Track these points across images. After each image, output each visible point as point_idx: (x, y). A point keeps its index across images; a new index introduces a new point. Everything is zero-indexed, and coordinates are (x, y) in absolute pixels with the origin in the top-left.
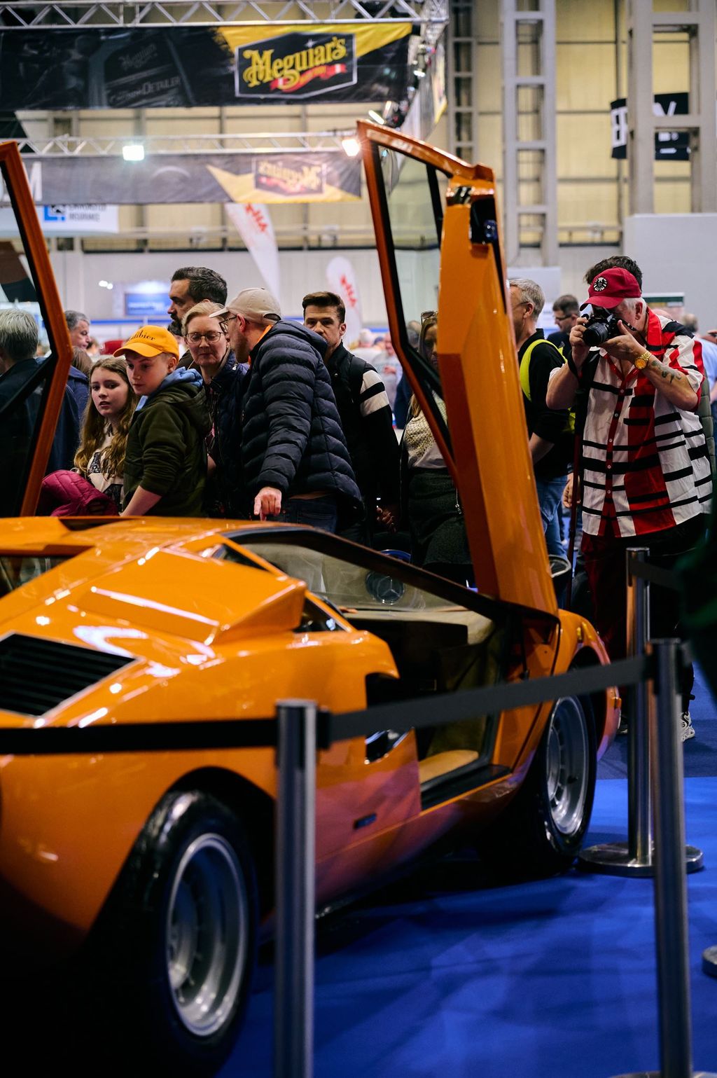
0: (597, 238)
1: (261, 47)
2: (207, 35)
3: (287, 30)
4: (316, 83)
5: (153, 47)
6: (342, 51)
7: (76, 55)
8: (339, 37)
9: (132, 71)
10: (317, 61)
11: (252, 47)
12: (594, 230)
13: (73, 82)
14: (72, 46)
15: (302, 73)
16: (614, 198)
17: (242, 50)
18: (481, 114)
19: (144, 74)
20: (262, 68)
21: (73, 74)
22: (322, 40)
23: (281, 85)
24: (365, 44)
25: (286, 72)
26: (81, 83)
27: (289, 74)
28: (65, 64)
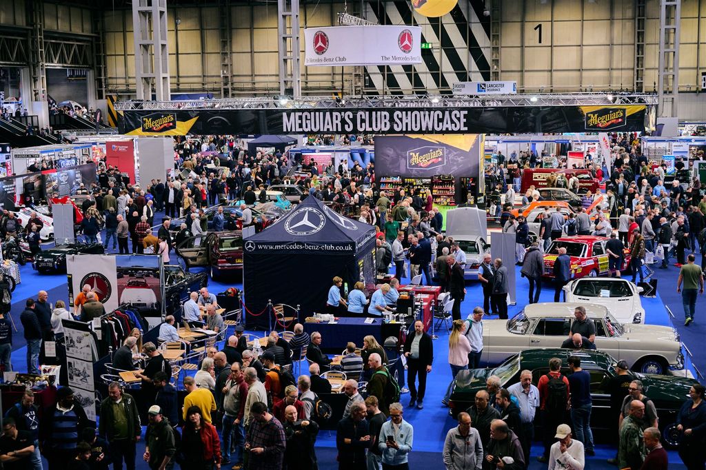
0: (688, 89)
1: (593, 113)
2: (576, 108)
3: (603, 107)
4: (612, 125)
5: (557, 112)
6: (622, 114)
7: (532, 115)
8: (621, 109)
9: (551, 120)
10: (613, 118)
11: (591, 113)
12: (688, 86)
13: (530, 124)
14: (530, 112)
15: (607, 122)
16: (696, 74)
17: (587, 114)
18: (647, 44)
19: (555, 122)
20: (594, 120)
21: (531, 121)
22: (615, 110)
23: (600, 125)
24: (630, 112)
25: (602, 121)
26: (533, 124)
27: (603, 122)
28: (528, 118)
